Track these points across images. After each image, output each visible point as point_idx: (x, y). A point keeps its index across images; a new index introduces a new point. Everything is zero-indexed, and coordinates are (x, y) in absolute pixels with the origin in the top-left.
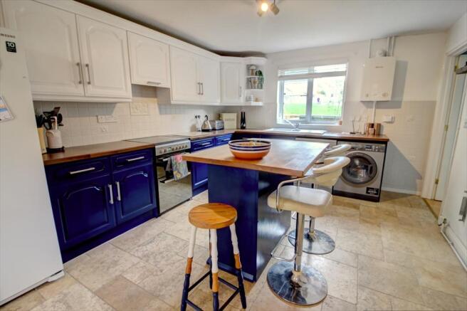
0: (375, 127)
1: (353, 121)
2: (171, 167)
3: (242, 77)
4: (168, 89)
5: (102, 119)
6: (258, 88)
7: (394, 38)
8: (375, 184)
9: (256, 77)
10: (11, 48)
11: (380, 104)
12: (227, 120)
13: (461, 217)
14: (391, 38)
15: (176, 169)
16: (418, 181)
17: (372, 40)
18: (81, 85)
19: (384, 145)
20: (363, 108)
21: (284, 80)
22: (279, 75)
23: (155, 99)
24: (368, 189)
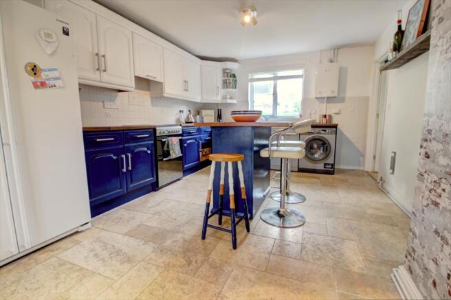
0: (327, 117)
1: (310, 114)
2: (168, 147)
3: (219, 79)
4: (162, 83)
5: (108, 104)
6: (232, 88)
7: (337, 49)
8: (330, 161)
9: (230, 79)
10: (66, 33)
11: (330, 100)
12: (206, 115)
13: (391, 171)
14: (335, 49)
15: (172, 149)
16: (361, 159)
17: (321, 51)
18: (98, 72)
19: (335, 129)
20: (317, 103)
21: (253, 81)
22: (250, 78)
23: (148, 93)
24: (325, 164)
